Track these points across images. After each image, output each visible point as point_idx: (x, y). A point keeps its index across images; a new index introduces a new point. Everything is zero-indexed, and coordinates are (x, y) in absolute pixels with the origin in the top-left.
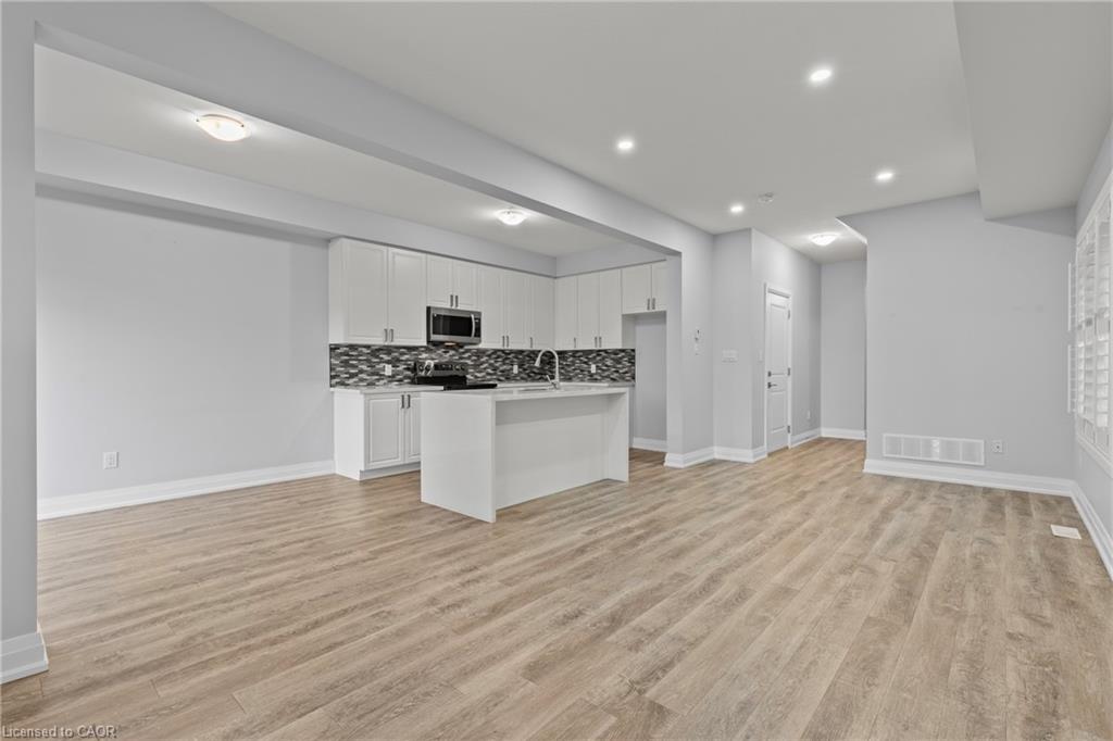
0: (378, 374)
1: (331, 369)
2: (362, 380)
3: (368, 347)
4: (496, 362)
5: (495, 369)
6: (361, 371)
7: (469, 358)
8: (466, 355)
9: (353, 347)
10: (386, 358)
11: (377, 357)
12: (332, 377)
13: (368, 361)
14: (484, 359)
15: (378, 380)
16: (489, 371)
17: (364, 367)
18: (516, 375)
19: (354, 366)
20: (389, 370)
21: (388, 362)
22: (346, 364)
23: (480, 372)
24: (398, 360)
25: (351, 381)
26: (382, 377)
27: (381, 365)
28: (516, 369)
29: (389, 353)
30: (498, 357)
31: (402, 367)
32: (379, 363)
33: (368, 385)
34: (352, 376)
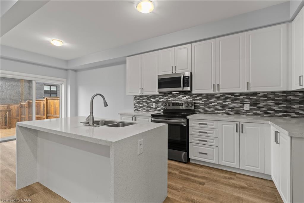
0: (150, 107)
1: (134, 105)
2: (144, 109)
3: (146, 96)
4: (225, 102)
5: (224, 106)
6: (144, 106)
7: (200, 99)
8: (198, 98)
9: (141, 96)
10: (153, 100)
11: (150, 100)
12: (134, 108)
13: (146, 101)
14: (213, 100)
15: (150, 109)
16: (219, 107)
17: (144, 104)
18: (247, 112)
19: (141, 104)
20: (154, 105)
21: (154, 102)
22: (138, 103)
23: (209, 108)
24: (158, 101)
25: (140, 109)
26: (151, 108)
27: (151, 104)
28: (247, 107)
29: (154, 99)
30: (228, 98)
31: (160, 104)
32: (150, 102)
33: (146, 111)
34: (141, 107)
